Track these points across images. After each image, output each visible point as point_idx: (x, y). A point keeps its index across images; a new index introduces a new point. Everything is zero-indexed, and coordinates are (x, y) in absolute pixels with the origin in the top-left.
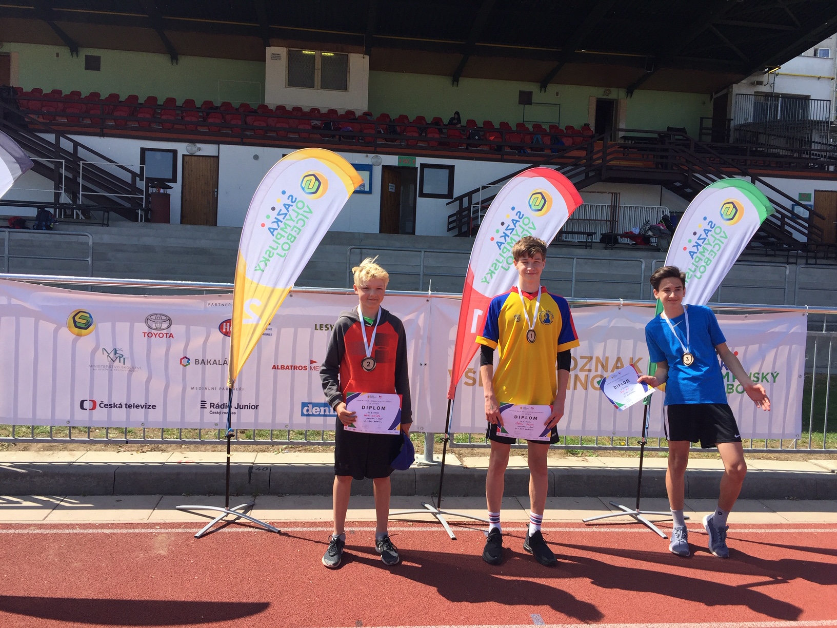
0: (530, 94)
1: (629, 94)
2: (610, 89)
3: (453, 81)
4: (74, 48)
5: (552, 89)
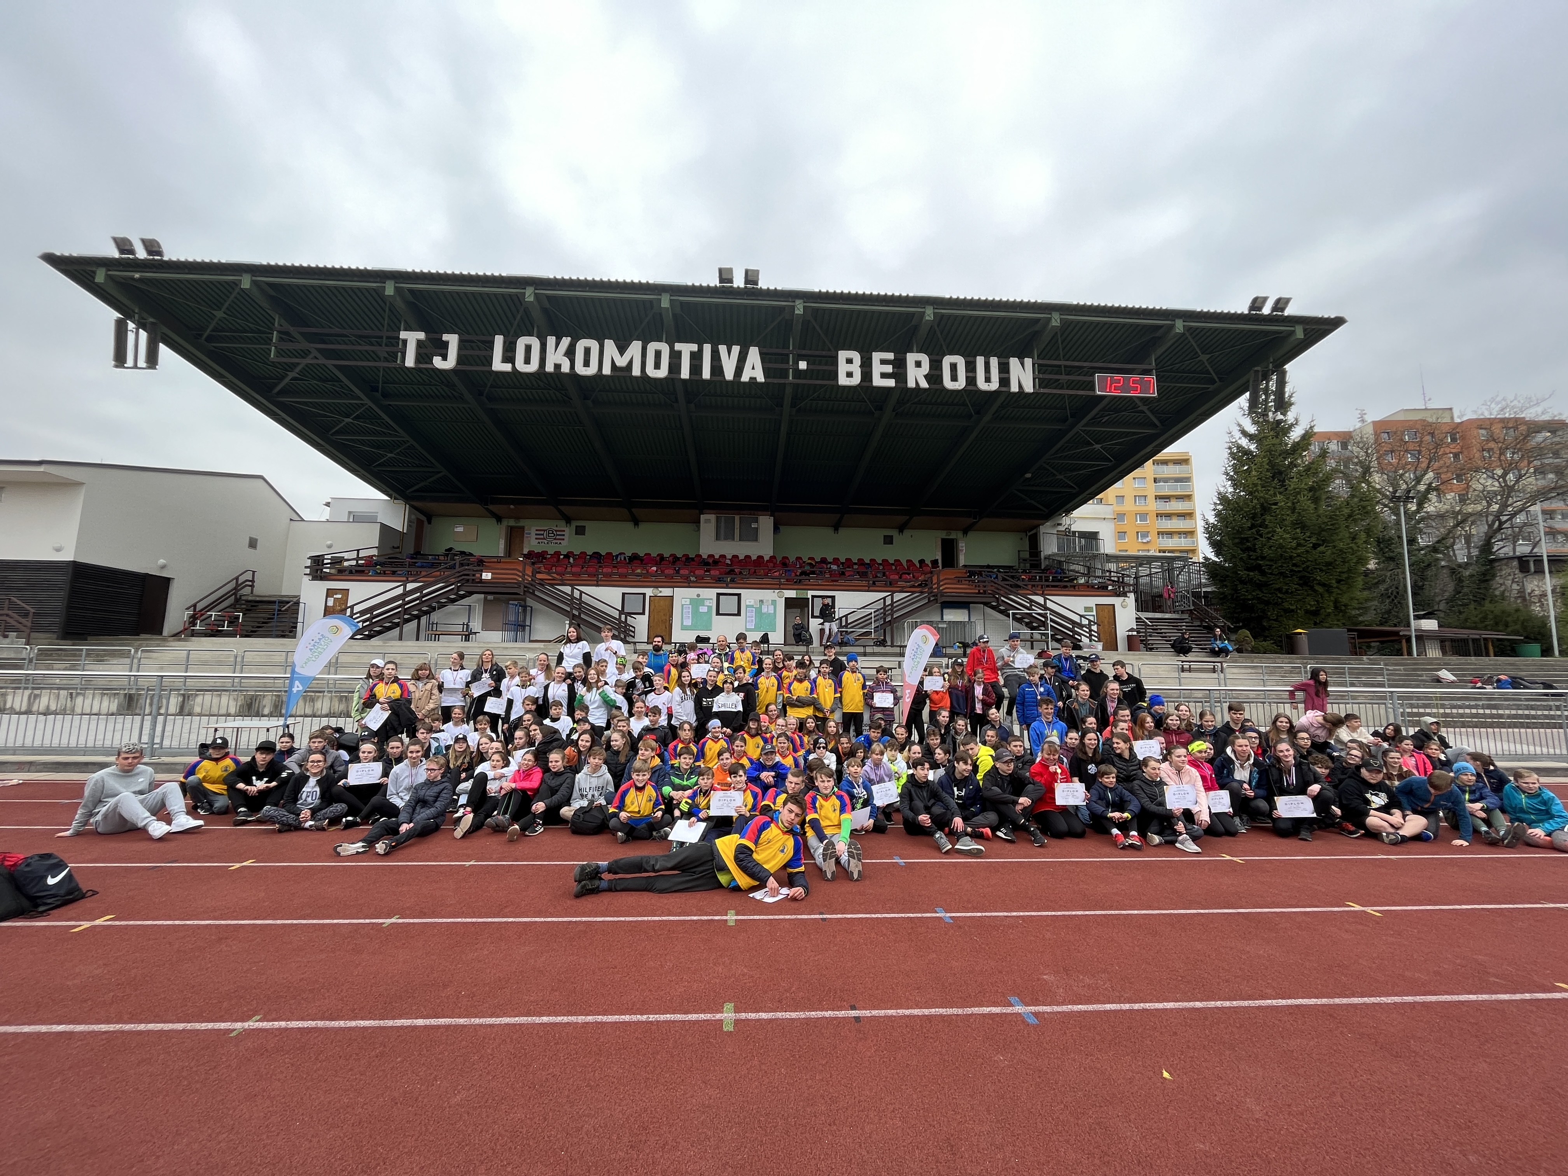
0: (892, 537)
1: (964, 535)
2: (950, 531)
3: (834, 531)
4: (568, 520)
5: (908, 533)
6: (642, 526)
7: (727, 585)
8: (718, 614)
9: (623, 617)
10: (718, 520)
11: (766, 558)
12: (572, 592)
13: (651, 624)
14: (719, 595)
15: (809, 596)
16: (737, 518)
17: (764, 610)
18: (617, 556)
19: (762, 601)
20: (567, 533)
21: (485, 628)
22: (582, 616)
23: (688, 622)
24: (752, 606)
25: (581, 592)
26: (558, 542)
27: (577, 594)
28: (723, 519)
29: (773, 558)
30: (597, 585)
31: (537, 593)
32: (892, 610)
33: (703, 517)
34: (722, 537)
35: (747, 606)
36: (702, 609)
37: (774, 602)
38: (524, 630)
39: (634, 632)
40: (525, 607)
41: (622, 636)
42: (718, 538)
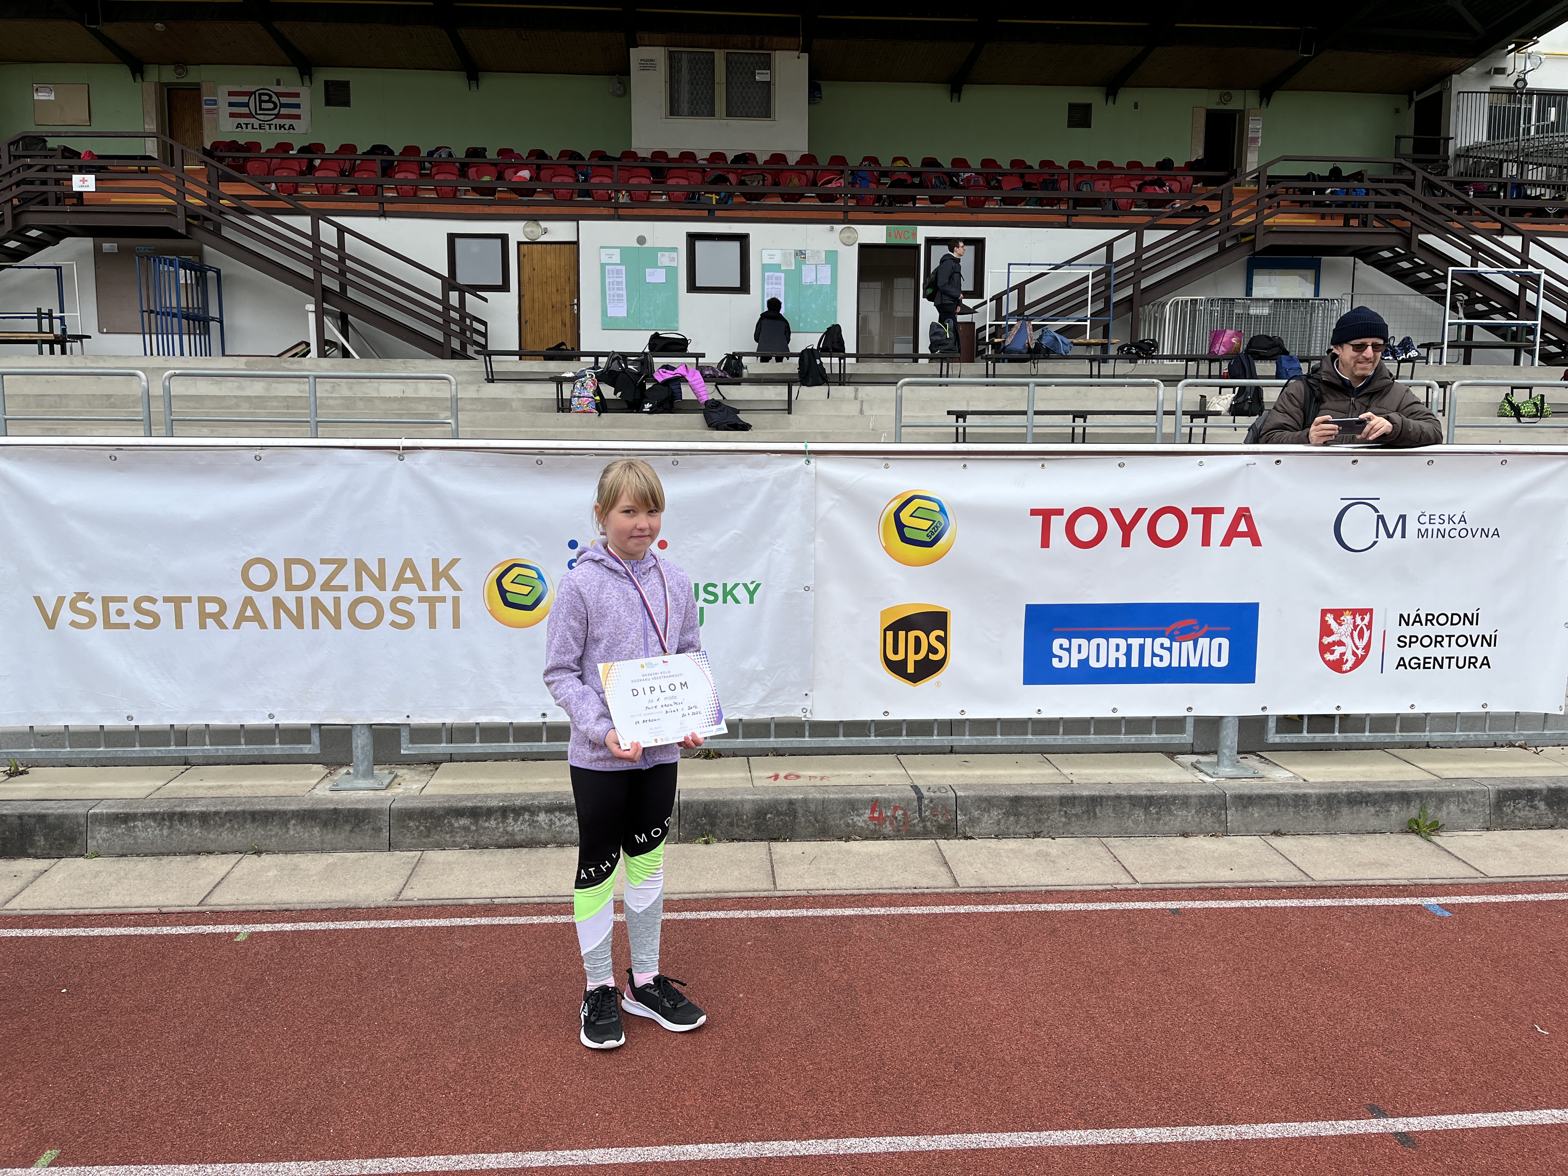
0: (1088, 107)
1: (1265, 99)
2: (1230, 91)
3: (952, 92)
4: (306, 69)
5: (1126, 96)
6: (491, 83)
7: (711, 211)
8: (693, 287)
9: (454, 297)
10: (673, 61)
11: (792, 160)
12: (315, 227)
13: (527, 316)
14: (693, 238)
15: (921, 241)
16: (720, 56)
17: (808, 276)
18: (431, 154)
19: (800, 254)
20: (305, 100)
21: (107, 326)
22: (351, 293)
23: (619, 310)
24: (776, 268)
25: (342, 230)
26: (287, 122)
27: (328, 233)
28: (684, 56)
29: (808, 159)
30: (383, 214)
31: (227, 232)
32: (1136, 269)
33: (636, 55)
34: (685, 106)
35: (765, 268)
36: (656, 276)
37: (832, 257)
38: (207, 331)
39: (485, 335)
40: (200, 270)
41: (456, 344)
42: (674, 110)
